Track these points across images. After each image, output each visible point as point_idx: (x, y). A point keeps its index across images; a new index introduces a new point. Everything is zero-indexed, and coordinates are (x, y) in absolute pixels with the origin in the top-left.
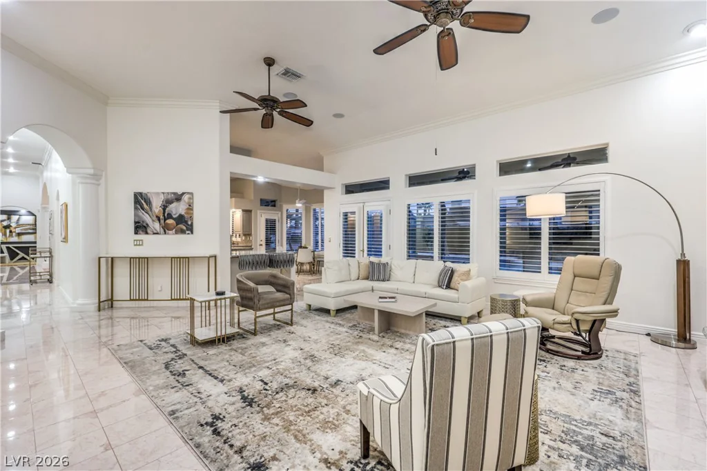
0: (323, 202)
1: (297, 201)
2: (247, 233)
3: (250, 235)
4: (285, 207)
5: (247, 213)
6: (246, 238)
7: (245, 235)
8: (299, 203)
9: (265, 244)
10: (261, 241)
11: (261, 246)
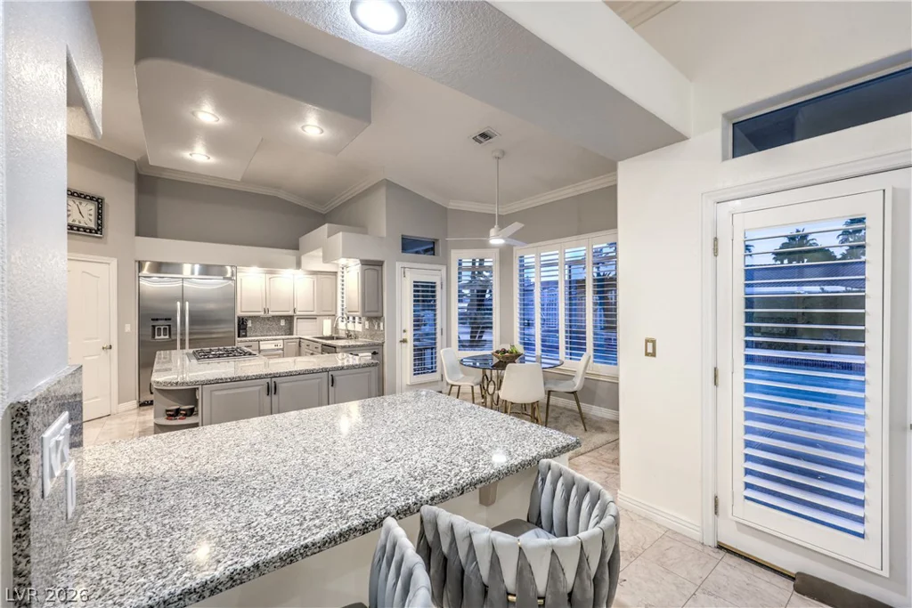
0: (615, 226)
1: (493, 232)
2: (374, 313)
3: (379, 318)
4: (455, 255)
5: (373, 267)
6: (372, 326)
7: (370, 319)
8: (497, 236)
9: (412, 338)
10: (404, 331)
11: (404, 345)
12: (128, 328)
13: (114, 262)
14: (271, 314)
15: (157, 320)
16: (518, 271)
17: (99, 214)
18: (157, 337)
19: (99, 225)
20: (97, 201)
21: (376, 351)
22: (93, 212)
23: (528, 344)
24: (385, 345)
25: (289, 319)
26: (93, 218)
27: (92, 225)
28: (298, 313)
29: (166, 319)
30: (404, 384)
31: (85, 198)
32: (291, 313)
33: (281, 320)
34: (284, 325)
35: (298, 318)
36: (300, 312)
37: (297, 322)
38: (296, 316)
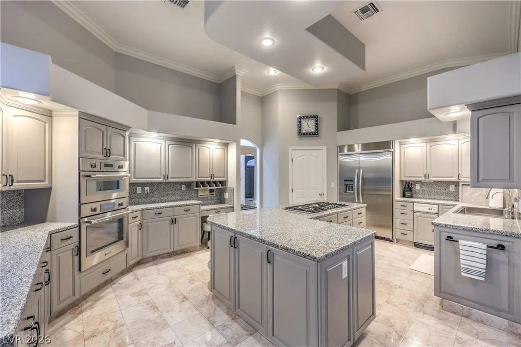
12: (333, 185)
13: (325, 148)
14: (432, 179)
15: (347, 181)
17: (317, 124)
18: (348, 191)
19: (316, 130)
20: (315, 117)
21: (505, 244)
22: (314, 124)
25: (457, 184)
26: (314, 127)
27: (313, 131)
28: (462, 179)
29: (351, 181)
31: (310, 118)
32: (455, 179)
33: (451, 186)
34: (454, 190)
35: (463, 185)
36: (464, 177)
37: (462, 189)
38: (462, 182)
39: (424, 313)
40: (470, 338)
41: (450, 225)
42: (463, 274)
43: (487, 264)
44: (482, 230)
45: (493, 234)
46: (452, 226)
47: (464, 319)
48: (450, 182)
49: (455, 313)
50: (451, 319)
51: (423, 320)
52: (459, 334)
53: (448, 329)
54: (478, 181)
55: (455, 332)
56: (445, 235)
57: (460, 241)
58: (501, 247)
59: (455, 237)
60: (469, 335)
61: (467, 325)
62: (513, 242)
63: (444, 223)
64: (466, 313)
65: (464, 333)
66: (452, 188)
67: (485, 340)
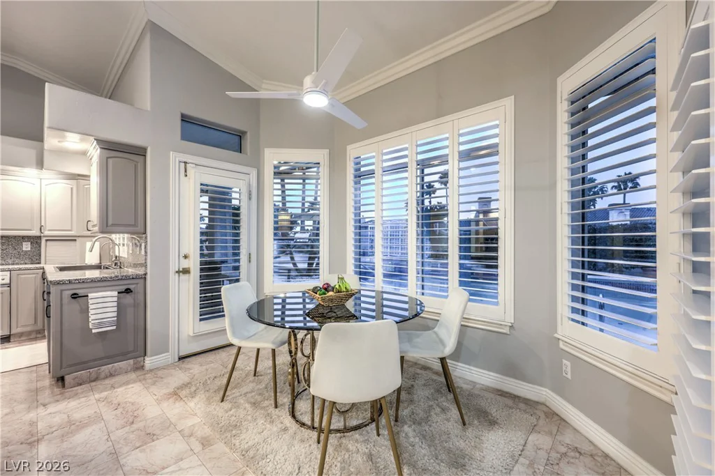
4: (270, 155)
5: (124, 155)
9: (199, 267)
10: (186, 257)
11: (183, 277)
16: (352, 183)
21: (131, 287)
23: (365, 273)
24: (148, 277)
25: (36, 241)
28: (47, 233)
30: (184, 336)
32: (35, 233)
33: (24, 243)
34: (29, 249)
35: (47, 240)
36: (49, 230)
37: (46, 245)
38: (44, 236)
39: (44, 406)
40: (109, 392)
41: (76, 280)
42: (94, 331)
43: (118, 311)
44: (111, 278)
45: (122, 279)
46: (78, 280)
47: (93, 384)
48: (23, 237)
49: (81, 385)
50: (80, 391)
51: (49, 411)
52: (97, 396)
53: (83, 399)
54: (107, 226)
55: (92, 398)
56: (67, 294)
57: (89, 295)
58: (128, 291)
59: (81, 292)
60: (106, 391)
61: (100, 386)
62: (137, 284)
63: (68, 279)
64: (94, 376)
65: (102, 392)
66: (27, 247)
67: (120, 386)
